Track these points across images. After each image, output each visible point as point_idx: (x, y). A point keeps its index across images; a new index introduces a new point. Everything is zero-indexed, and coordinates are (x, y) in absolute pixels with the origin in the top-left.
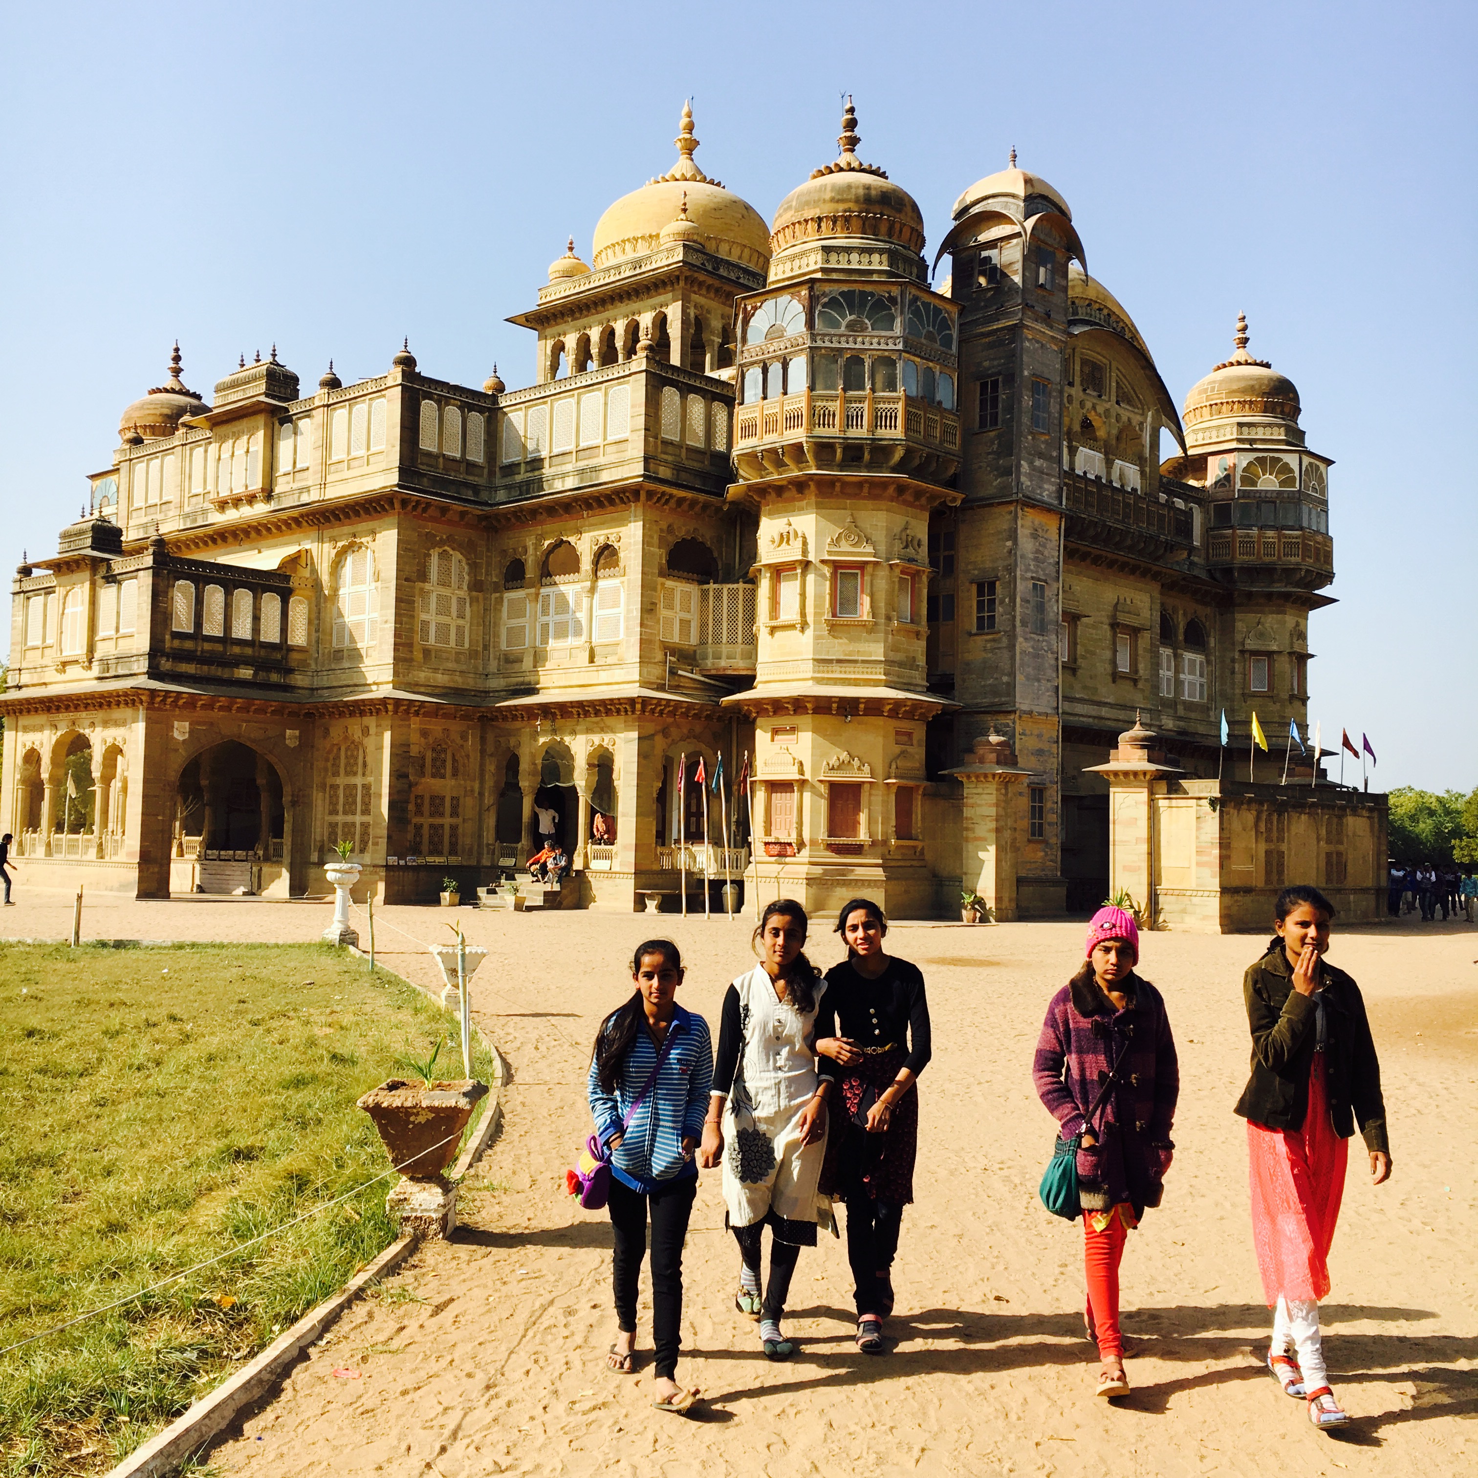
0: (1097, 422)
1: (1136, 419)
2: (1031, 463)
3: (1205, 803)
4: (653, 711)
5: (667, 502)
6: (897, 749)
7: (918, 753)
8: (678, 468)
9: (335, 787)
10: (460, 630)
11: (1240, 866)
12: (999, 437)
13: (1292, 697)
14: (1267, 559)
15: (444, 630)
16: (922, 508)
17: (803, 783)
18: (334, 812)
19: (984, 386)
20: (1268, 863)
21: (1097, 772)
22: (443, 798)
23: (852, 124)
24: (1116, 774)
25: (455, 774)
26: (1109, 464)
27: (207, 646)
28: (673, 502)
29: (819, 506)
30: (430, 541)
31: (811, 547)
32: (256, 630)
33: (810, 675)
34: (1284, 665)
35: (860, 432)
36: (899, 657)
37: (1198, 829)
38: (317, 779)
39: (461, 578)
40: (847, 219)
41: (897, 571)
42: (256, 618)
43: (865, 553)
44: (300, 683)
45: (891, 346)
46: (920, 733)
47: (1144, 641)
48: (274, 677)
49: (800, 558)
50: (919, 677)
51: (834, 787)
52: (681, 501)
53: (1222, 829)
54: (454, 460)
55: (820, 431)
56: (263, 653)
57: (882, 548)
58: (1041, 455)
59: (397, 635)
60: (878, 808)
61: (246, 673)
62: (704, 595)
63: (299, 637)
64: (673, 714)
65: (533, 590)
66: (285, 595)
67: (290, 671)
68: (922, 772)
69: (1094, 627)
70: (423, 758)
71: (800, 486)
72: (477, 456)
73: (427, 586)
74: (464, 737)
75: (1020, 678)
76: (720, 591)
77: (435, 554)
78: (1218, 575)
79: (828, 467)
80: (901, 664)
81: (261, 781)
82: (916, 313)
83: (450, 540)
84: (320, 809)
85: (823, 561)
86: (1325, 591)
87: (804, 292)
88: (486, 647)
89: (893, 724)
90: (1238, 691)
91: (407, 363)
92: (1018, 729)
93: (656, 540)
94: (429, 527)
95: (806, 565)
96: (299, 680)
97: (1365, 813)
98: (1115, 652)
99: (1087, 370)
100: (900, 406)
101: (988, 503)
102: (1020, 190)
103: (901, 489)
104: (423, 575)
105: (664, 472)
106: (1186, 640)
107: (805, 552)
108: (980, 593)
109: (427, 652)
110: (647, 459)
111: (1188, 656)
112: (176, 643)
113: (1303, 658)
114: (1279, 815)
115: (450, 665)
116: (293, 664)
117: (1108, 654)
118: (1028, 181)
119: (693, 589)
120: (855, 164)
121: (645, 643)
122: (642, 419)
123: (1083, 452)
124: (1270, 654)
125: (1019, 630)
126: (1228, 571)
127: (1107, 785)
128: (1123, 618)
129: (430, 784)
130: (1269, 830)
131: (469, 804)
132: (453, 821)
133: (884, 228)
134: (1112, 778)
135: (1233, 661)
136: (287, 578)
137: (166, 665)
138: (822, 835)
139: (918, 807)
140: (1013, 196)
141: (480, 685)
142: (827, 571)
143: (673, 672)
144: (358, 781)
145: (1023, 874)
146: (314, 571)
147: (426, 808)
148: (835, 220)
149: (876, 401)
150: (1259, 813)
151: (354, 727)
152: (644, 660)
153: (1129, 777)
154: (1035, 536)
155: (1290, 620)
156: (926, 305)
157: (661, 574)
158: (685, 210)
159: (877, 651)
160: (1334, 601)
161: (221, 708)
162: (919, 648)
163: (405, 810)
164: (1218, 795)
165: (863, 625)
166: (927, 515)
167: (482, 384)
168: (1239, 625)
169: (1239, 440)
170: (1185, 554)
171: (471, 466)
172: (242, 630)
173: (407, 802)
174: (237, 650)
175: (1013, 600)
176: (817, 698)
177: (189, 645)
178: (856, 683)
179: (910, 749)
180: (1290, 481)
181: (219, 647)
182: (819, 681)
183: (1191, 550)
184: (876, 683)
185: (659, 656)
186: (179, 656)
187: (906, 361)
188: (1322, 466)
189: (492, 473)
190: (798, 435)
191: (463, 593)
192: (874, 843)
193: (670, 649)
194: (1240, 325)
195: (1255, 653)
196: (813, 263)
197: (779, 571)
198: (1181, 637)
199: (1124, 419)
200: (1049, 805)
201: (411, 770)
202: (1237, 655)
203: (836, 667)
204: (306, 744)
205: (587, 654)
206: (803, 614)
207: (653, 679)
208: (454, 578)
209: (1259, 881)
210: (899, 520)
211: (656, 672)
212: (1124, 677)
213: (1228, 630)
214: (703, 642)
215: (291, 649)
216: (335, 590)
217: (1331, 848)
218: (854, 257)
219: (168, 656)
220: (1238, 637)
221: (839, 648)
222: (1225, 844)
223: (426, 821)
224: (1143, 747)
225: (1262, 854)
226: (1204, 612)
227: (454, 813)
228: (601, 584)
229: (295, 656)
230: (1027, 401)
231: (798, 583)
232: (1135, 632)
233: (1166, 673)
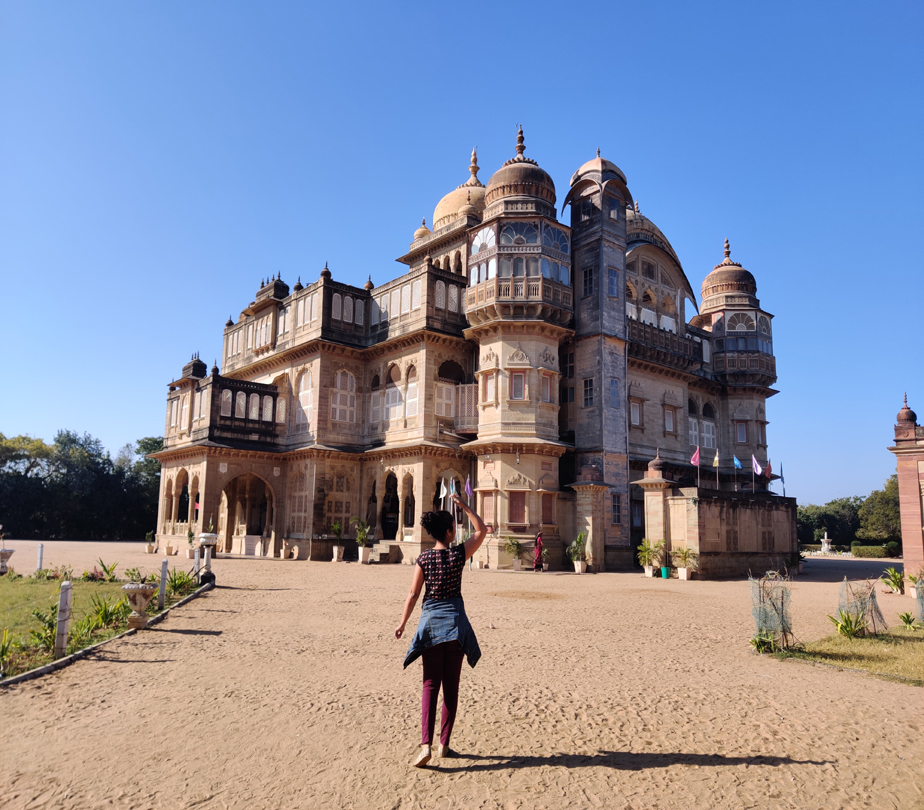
0: (652, 295)
1: (672, 293)
2: (609, 313)
3: (691, 502)
4: (430, 453)
5: (437, 341)
6: (544, 472)
7: (555, 474)
8: (444, 322)
9: (295, 497)
10: (352, 413)
11: (711, 538)
12: (593, 299)
13: (759, 446)
14: (742, 369)
15: (343, 413)
16: (555, 339)
17: (497, 492)
18: (294, 511)
19: (586, 273)
20: (728, 537)
21: (637, 485)
22: (342, 503)
23: (521, 139)
24: (647, 485)
25: (348, 489)
26: (659, 317)
27: (237, 423)
28: (441, 341)
29: (504, 340)
30: (337, 366)
31: (500, 361)
32: (261, 415)
33: (499, 431)
34: (754, 427)
35: (521, 298)
36: (544, 421)
37: (688, 517)
38: (287, 494)
39: (352, 386)
40: (516, 186)
41: (542, 373)
42: (261, 409)
43: (524, 364)
44: (281, 443)
45: (536, 251)
46: (555, 463)
47: (680, 414)
48: (269, 439)
49: (494, 367)
50: (555, 432)
51: (512, 493)
52: (444, 340)
53: (699, 517)
54: (348, 324)
55: (503, 298)
56: (263, 427)
57: (534, 361)
58: (614, 309)
59: (319, 416)
60: (533, 505)
61: (255, 437)
62: (457, 389)
63: (281, 418)
64: (441, 454)
65: (382, 391)
66: (275, 397)
67: (277, 436)
68: (557, 486)
69: (653, 406)
70: (332, 481)
71: (495, 328)
72: (360, 322)
73: (335, 390)
74: (352, 470)
75: (605, 432)
76: (463, 388)
77: (339, 372)
78: (719, 378)
79: (507, 318)
80: (545, 425)
81: (267, 495)
82: (548, 233)
83: (346, 366)
84: (288, 509)
85: (506, 369)
86: (773, 387)
87: (495, 225)
88: (363, 422)
89: (541, 458)
90: (731, 443)
91: (327, 274)
92: (605, 461)
93: (432, 362)
94: (336, 359)
95: (498, 371)
96: (280, 441)
97: (783, 508)
98: (664, 420)
99: (645, 267)
100: (540, 283)
101: (589, 336)
102: (599, 167)
103: (543, 329)
104: (333, 384)
105: (437, 325)
106: (704, 414)
107: (497, 364)
108: (586, 386)
109: (334, 425)
110: (428, 318)
111: (705, 423)
112: (222, 422)
113: (764, 423)
114: (734, 511)
115: (346, 431)
116: (278, 433)
117: (661, 422)
118: (604, 163)
119: (452, 387)
120: (522, 159)
121: (427, 416)
122: (425, 297)
123: (645, 311)
124: (746, 421)
125: (604, 405)
126: (723, 375)
127: (643, 491)
128: (668, 401)
129: (334, 495)
130: (728, 518)
131: (354, 506)
132: (347, 515)
133: (534, 189)
134: (645, 488)
135: (728, 425)
136: (276, 388)
137: (217, 433)
138: (506, 522)
139: (556, 504)
140: (596, 171)
141: (360, 442)
142: (507, 373)
143: (441, 432)
144: (303, 494)
145: (609, 544)
146: (290, 384)
147: (333, 508)
148: (510, 187)
149: (528, 281)
150: (722, 507)
151: (302, 463)
152: (427, 425)
153: (653, 486)
154: (611, 354)
155: (756, 403)
156: (554, 229)
157: (436, 379)
158: (469, 200)
159: (531, 418)
160: (778, 392)
161: (242, 456)
162: (555, 416)
163: (322, 509)
164: (696, 497)
165: (525, 403)
166: (557, 343)
167: (363, 286)
168: (730, 406)
169: (727, 305)
170: (699, 366)
171: (357, 326)
172: (254, 415)
173: (323, 504)
174: (251, 425)
175: (601, 389)
176: (503, 444)
177: (228, 423)
178: (522, 435)
179: (550, 473)
180: (752, 326)
181: (243, 424)
182: (504, 435)
183: (702, 363)
184: (531, 435)
185: (434, 423)
186: (224, 428)
187: (544, 259)
188: (768, 318)
189: (367, 331)
190: (492, 301)
191: (353, 393)
192: (531, 526)
193: (440, 420)
194: (726, 245)
195: (739, 421)
196: (500, 210)
197: (487, 375)
198: (701, 413)
199: (666, 293)
200: (623, 505)
201: (325, 488)
202: (730, 422)
203: (512, 427)
204: (283, 475)
205: (403, 424)
206: (497, 398)
207: (431, 436)
208: (349, 385)
209: (723, 548)
210: (542, 346)
211: (433, 432)
212: (670, 433)
213: (725, 409)
214: (457, 416)
215: (277, 425)
216: (298, 393)
217: (765, 529)
218: (519, 206)
219: (218, 428)
220: (731, 412)
221: (514, 416)
222: (702, 526)
223: (333, 515)
224: (659, 469)
225: (724, 533)
226: (714, 400)
227: (347, 511)
228: (410, 385)
229: (278, 428)
230: (606, 280)
231: (494, 380)
232: (675, 409)
233: (693, 433)
